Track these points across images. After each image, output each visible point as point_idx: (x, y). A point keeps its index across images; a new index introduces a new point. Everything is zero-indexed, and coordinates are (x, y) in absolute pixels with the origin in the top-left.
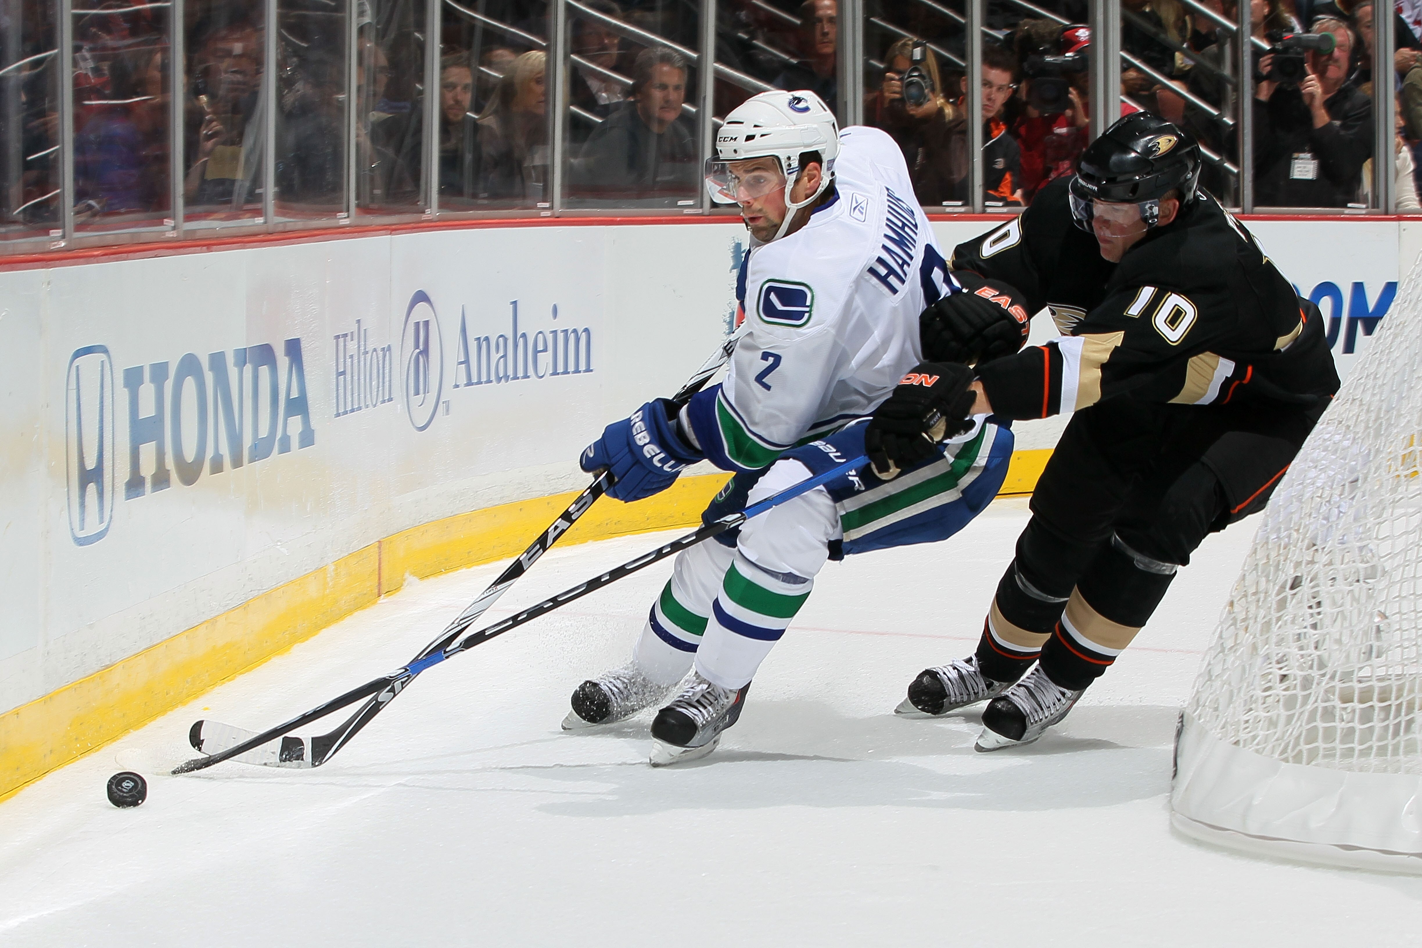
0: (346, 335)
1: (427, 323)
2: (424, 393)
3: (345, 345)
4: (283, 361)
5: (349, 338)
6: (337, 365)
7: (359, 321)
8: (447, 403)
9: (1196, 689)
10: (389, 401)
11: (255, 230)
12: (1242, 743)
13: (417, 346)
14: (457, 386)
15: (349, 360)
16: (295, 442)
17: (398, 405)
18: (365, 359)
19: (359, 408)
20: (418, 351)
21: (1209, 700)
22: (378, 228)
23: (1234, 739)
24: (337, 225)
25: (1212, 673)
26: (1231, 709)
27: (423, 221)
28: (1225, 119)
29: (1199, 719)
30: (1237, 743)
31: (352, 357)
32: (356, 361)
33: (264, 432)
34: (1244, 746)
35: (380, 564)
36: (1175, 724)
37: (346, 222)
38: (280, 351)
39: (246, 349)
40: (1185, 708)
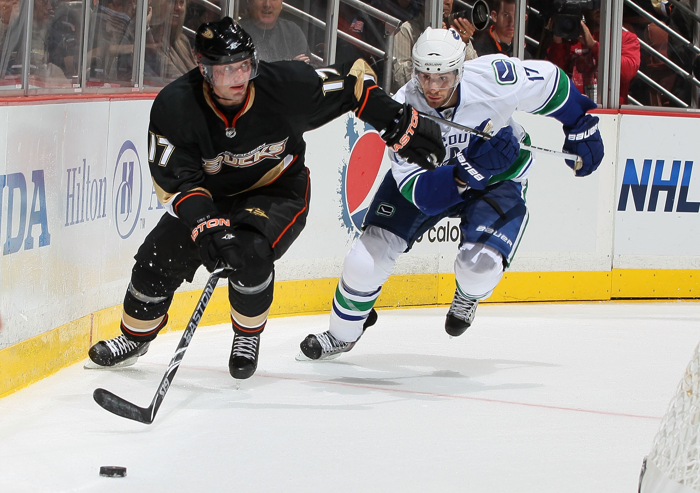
0: (75, 170)
1: (132, 164)
2: (128, 212)
3: (74, 176)
4: (30, 186)
5: (77, 172)
6: (68, 190)
7: (84, 160)
8: (143, 220)
9: (655, 443)
10: (103, 216)
11: (16, 93)
12: (685, 481)
13: (124, 179)
14: (150, 208)
15: (76, 187)
16: (36, 242)
17: (110, 219)
18: (88, 187)
19: (82, 221)
20: (125, 182)
21: (664, 451)
22: (102, 95)
23: (680, 479)
24: (72, 92)
25: (666, 431)
26: (679, 459)
27: (133, 93)
28: (695, 47)
29: (657, 464)
30: (682, 482)
31: (78, 185)
32: (81, 188)
33: (15, 234)
34: (686, 484)
35: (91, 330)
36: (640, 467)
37: (80, 90)
38: (29, 178)
39: (5, 176)
40: (648, 456)
